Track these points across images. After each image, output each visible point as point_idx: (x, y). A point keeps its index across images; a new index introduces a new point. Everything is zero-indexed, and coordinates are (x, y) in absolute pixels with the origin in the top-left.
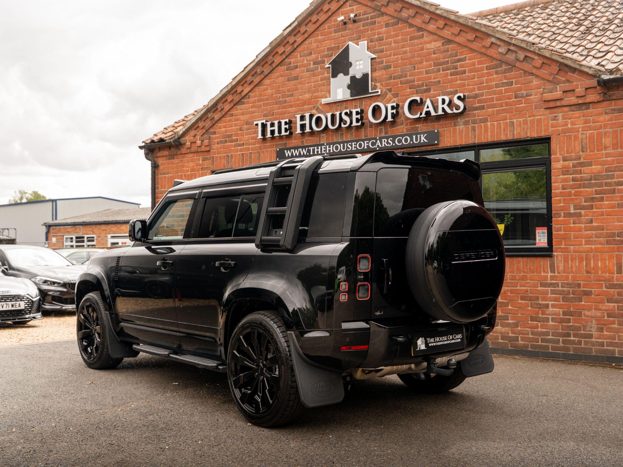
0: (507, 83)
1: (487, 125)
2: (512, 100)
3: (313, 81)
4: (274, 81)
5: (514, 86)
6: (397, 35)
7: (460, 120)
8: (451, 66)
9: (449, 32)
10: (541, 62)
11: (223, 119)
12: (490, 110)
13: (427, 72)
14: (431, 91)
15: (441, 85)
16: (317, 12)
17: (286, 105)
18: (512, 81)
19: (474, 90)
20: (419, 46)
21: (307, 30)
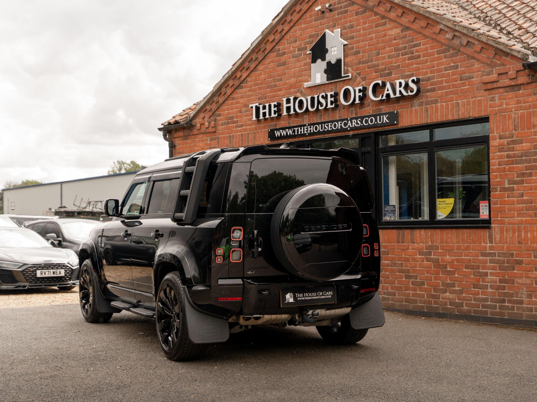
0: (453, 66)
1: (438, 106)
2: (458, 82)
3: (297, 66)
4: (266, 67)
5: (459, 69)
6: (365, 23)
7: (416, 102)
8: (408, 51)
9: (406, 20)
10: (480, 46)
11: (226, 102)
12: (440, 91)
13: (389, 57)
14: (392, 75)
15: (400, 69)
16: (300, 3)
17: (276, 89)
18: (458, 65)
19: (427, 73)
20: (383, 32)
21: (292, 19)
